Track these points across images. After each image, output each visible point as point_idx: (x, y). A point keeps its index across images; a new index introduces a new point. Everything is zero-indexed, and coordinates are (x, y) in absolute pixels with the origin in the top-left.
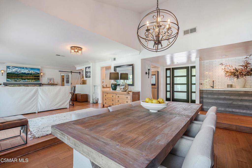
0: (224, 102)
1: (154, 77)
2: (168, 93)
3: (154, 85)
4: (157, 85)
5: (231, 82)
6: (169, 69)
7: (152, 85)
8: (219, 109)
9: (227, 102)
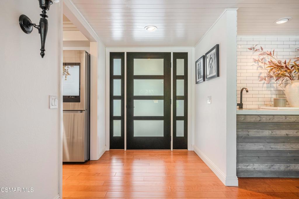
0: (284, 147)
1: (74, 71)
2: (117, 124)
3: (76, 99)
4: (83, 98)
5: (269, 92)
6: (120, 55)
7: (67, 99)
8: (274, 167)
9: (292, 146)
